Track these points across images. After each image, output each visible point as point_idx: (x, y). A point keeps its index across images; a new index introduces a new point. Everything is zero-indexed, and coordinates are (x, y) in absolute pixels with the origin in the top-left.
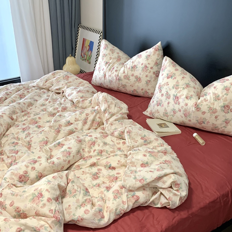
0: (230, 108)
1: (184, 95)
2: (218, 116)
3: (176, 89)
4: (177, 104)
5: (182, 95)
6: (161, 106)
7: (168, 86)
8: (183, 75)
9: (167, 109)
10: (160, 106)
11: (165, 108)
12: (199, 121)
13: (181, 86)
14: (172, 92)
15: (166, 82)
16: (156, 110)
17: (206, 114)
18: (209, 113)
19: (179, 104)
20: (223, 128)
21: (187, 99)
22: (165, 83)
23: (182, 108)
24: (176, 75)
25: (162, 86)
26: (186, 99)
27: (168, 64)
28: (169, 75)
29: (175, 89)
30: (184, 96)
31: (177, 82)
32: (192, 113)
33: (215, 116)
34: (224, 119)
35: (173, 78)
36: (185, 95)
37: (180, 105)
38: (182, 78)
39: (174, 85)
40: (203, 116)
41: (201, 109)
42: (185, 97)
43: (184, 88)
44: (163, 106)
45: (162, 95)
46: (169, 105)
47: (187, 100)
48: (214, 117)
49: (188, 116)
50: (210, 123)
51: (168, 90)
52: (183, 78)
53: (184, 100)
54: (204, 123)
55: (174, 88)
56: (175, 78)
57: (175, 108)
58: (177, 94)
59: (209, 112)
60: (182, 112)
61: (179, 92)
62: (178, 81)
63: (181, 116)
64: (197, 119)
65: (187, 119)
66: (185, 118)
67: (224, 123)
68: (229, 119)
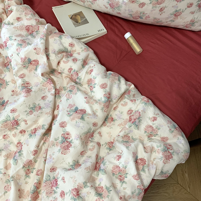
2: (164, 8)
17: (146, 6)
20: (170, 22)
32: (123, 5)
33: (160, 8)
34: (174, 11)
40: (141, 10)
48: (158, 9)
50: (150, 18)
54: (142, 18)
59: (151, 3)
63: (105, 6)
64: (130, 13)
65: (115, 11)
66: (111, 10)
67: (172, 16)
68: (181, 10)
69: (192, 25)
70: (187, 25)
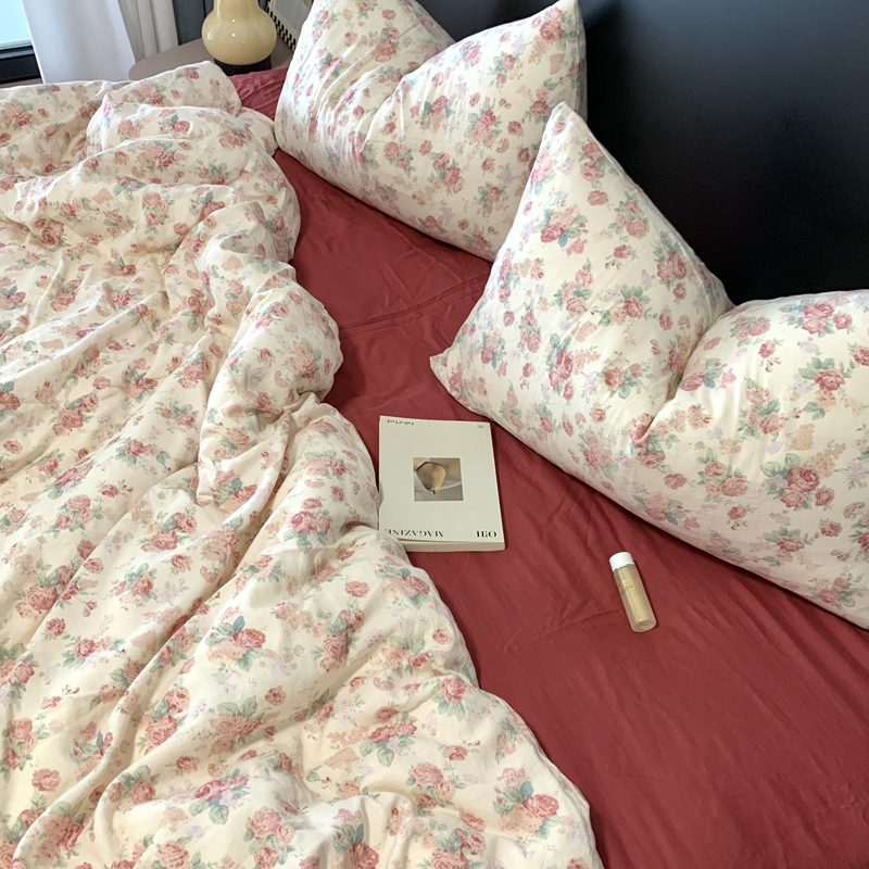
0: (820, 487)
1: (598, 357)
2: (745, 511)
3: (571, 309)
4: (562, 393)
5: (588, 354)
6: (497, 368)
7: (541, 282)
8: (625, 233)
9: (517, 391)
10: (494, 365)
11: (511, 389)
12: (649, 506)
13: (597, 303)
14: (552, 322)
15: (533, 258)
16: (477, 377)
17: (686, 485)
18: (703, 486)
19: (568, 397)
20: (766, 564)
21: (608, 383)
22: (527, 261)
23: (578, 423)
24: (587, 227)
25: (514, 270)
26: (601, 385)
27: (562, 157)
28: (553, 222)
29: (564, 312)
30: (598, 367)
31: (586, 271)
32: (620, 465)
33: (731, 507)
34: (777, 529)
35: (570, 242)
36: (603, 358)
37: (572, 401)
38: (612, 252)
39: (565, 285)
40: (670, 493)
41: (663, 458)
42: (600, 371)
43: (607, 319)
44: (504, 374)
45: (509, 317)
46: (528, 379)
47: (608, 393)
48: (723, 510)
49: (599, 468)
50: (701, 528)
51: (535, 305)
52: (620, 252)
53: (595, 390)
54: (673, 521)
55: (560, 303)
56: (578, 248)
57: (548, 407)
58: (568, 341)
59: (702, 482)
60: (575, 437)
61: (580, 334)
62: (588, 267)
63: (572, 453)
64: (640, 495)
65: (598, 476)
66: (587, 469)
67: (771, 544)
68: (802, 536)
69: (843, 598)
70: (823, 591)
